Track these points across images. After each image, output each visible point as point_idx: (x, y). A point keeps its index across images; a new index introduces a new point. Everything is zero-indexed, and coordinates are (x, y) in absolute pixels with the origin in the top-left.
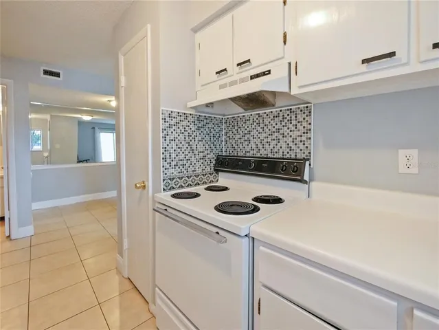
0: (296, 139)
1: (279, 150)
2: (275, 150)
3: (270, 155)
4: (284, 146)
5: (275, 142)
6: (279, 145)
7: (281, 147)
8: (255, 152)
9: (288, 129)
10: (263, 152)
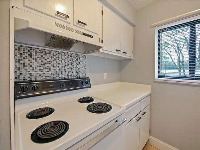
0: (80, 69)
1: (71, 74)
2: (70, 74)
3: (66, 77)
4: (74, 72)
5: (69, 70)
6: (71, 72)
7: (73, 73)
8: (55, 76)
9: (76, 63)
10: (61, 76)
